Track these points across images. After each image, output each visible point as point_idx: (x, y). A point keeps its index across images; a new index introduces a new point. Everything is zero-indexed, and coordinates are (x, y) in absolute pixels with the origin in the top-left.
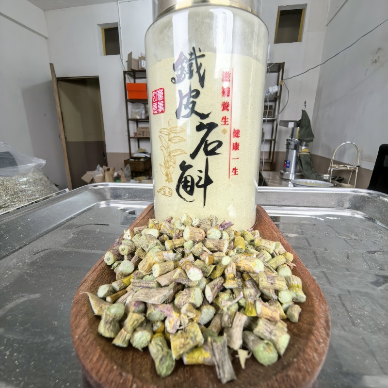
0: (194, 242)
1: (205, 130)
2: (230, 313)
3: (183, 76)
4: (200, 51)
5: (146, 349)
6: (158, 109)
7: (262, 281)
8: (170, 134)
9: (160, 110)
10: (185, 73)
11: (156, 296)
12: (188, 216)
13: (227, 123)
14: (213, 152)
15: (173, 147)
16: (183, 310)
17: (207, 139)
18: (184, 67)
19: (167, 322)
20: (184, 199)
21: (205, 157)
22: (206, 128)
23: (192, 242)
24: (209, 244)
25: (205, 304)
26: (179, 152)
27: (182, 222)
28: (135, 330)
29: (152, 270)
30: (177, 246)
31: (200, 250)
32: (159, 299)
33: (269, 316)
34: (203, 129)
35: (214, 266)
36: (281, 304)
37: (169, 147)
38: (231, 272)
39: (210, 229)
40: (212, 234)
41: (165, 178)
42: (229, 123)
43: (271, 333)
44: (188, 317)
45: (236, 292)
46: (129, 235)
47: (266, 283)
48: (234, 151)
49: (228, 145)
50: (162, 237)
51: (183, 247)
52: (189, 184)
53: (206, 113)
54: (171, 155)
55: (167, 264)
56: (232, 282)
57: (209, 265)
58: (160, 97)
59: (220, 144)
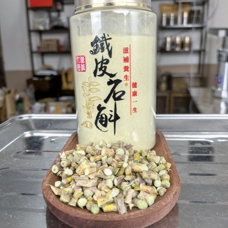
0: (108, 157)
1: (114, 84)
2: (126, 190)
3: (98, 50)
4: (108, 36)
5: (85, 207)
6: (81, 68)
7: (144, 174)
8: (89, 86)
9: (83, 69)
10: (99, 48)
11: (88, 183)
12: (104, 141)
13: (128, 79)
14: (119, 98)
15: (92, 95)
16: (103, 189)
17: (115, 90)
18: (98, 45)
19: (94, 196)
20: (101, 130)
21: (114, 102)
22: (114, 83)
23: (106, 157)
24: (117, 158)
25: (114, 188)
26: (96, 99)
27: (100, 145)
28: (79, 199)
29: (84, 172)
30: (98, 160)
31: (111, 160)
32: (90, 184)
33: (145, 190)
34: (112, 84)
35: (119, 169)
36: (156, 188)
37: (89, 95)
38: (128, 171)
39: (117, 149)
40: (119, 151)
41: (86, 115)
42: (129, 79)
43: (145, 196)
44: (105, 192)
45: (130, 181)
46: (65, 155)
47: (146, 175)
48: (134, 96)
49: (130, 93)
50: (87, 155)
51: (101, 160)
52: (104, 120)
53: (113, 74)
54: (91, 100)
55: (93, 169)
56: (129, 176)
57: (116, 168)
58: (82, 61)
59: (124, 93)
